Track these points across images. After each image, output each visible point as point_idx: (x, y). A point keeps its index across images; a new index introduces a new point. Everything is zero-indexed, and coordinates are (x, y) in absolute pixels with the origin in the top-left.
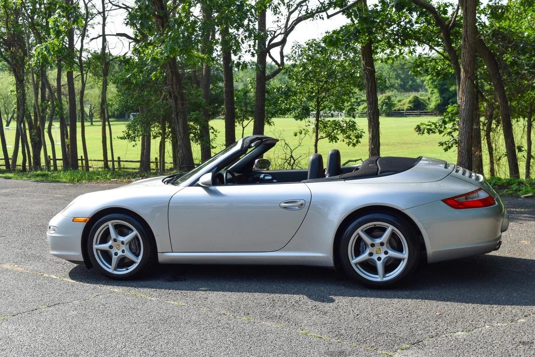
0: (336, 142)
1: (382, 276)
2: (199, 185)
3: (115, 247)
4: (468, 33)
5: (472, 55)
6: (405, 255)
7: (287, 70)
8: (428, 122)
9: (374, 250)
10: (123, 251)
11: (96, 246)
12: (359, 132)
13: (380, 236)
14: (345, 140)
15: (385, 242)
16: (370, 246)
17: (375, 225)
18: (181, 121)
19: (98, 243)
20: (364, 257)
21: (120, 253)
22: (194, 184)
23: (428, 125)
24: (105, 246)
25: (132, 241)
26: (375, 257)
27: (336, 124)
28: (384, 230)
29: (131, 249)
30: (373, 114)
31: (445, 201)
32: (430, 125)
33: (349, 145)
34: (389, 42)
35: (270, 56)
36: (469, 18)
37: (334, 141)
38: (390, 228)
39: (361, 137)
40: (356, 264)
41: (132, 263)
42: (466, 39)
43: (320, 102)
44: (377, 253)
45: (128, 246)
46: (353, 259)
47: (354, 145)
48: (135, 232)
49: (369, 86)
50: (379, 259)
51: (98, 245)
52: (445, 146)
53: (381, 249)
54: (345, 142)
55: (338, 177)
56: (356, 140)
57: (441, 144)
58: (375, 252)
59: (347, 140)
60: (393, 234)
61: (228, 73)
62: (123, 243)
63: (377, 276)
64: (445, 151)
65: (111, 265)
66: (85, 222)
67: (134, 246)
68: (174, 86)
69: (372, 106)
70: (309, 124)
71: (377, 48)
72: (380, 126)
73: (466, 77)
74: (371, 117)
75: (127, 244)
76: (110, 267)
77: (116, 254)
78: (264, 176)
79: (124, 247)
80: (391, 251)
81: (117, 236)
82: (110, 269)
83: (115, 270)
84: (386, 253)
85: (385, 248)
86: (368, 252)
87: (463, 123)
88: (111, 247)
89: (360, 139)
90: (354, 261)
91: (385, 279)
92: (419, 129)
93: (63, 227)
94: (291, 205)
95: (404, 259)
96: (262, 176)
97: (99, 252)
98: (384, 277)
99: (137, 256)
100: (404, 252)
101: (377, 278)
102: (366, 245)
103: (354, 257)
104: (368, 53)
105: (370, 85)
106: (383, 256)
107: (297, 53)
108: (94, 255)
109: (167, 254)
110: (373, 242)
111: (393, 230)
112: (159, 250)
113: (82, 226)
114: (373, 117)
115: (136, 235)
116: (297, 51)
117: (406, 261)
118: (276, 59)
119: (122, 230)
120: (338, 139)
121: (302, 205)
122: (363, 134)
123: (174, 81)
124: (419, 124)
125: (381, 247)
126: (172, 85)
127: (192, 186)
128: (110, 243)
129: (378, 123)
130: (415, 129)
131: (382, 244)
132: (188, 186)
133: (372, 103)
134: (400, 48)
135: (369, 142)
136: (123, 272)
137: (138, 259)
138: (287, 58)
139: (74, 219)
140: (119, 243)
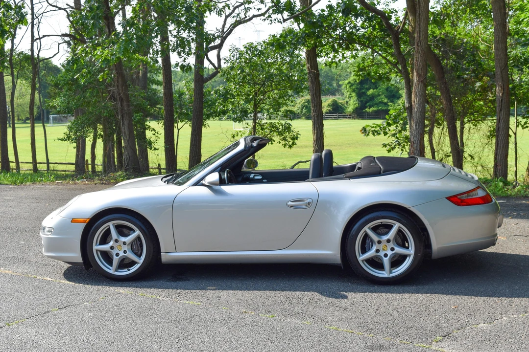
0: (272, 144)
1: (389, 272)
3: (116, 248)
4: (421, 38)
5: (424, 60)
6: (411, 251)
7: (225, 73)
8: (373, 124)
9: (381, 247)
10: (125, 252)
11: (96, 247)
12: (295, 134)
13: (387, 233)
14: (281, 142)
15: (392, 239)
16: (377, 243)
17: (381, 223)
18: (126, 123)
19: (98, 243)
20: (370, 254)
21: (122, 254)
23: (373, 127)
24: (105, 247)
25: (134, 241)
26: (382, 254)
27: (273, 126)
28: (390, 227)
29: (132, 249)
30: (317, 116)
31: (449, 198)
32: (375, 127)
33: (285, 147)
34: (333, 47)
35: (208, 59)
36: (422, 24)
37: (270, 142)
38: (397, 226)
39: (297, 138)
40: (363, 261)
41: (133, 263)
42: (419, 44)
43: (257, 104)
44: (384, 250)
45: (130, 247)
46: (360, 256)
47: (290, 147)
48: (138, 232)
49: (313, 88)
50: (386, 255)
51: (98, 246)
52: (388, 147)
53: (387, 245)
54: (281, 144)
55: (342, 176)
56: (292, 141)
57: (385, 146)
58: (382, 249)
59: (283, 142)
60: (400, 231)
61: (167, 75)
62: (124, 243)
63: (384, 272)
64: (388, 152)
65: (112, 266)
66: (85, 222)
67: (136, 247)
68: (120, 88)
69: (317, 109)
70: (247, 126)
71: (321, 52)
72: (324, 128)
73: (419, 81)
74: (316, 119)
75: (128, 245)
76: (111, 268)
77: (117, 255)
78: (254, 176)
79: (126, 248)
80: (398, 247)
81: (118, 237)
82: (111, 270)
83: (116, 271)
84: (392, 249)
85: (391, 245)
86: (374, 248)
87: (416, 125)
88: (112, 248)
89: (296, 141)
90: (361, 258)
91: (392, 275)
92: (364, 131)
93: (60, 229)
94: (298, 204)
95: (410, 255)
96: (252, 176)
97: (99, 253)
98: (391, 272)
99: (140, 256)
100: (410, 248)
101: (384, 274)
102: (372, 242)
103: (361, 254)
104: (312, 56)
105: (315, 88)
106: (390, 253)
107: (235, 56)
108: (94, 256)
109: (170, 254)
110: (380, 240)
111: (400, 227)
112: (162, 250)
113: (81, 227)
114: (318, 120)
115: (139, 235)
116: (235, 54)
117: (412, 257)
118: (213, 62)
119: (122, 231)
120: (274, 141)
121: (309, 203)
122: (299, 136)
123: (120, 82)
124: (364, 125)
125: (387, 244)
126: (118, 86)
127: (195, 186)
128: (111, 243)
129: (322, 126)
130: (361, 131)
131: (388, 241)
132: (192, 186)
133: (317, 106)
134: (343, 52)
135: (314, 143)
136: (125, 272)
137: (140, 260)
138: (225, 61)
139: (73, 221)
140: (120, 243)
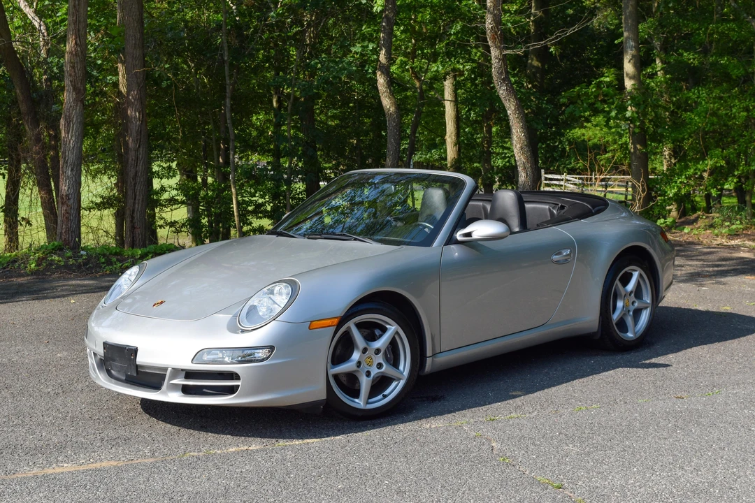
2: (457, 242)
3: (363, 363)
6: (648, 301)
10: (380, 366)
11: (332, 370)
13: (629, 283)
15: (633, 289)
17: (625, 272)
20: (618, 312)
21: (374, 371)
22: (451, 240)
24: (349, 366)
26: (626, 311)
28: (631, 276)
38: (637, 272)
40: (615, 324)
44: (627, 306)
45: (385, 356)
46: (612, 318)
48: (395, 327)
50: (629, 312)
51: (333, 367)
62: (378, 351)
63: (628, 334)
66: (333, 325)
75: (383, 352)
76: (358, 400)
77: (368, 374)
79: (379, 359)
81: (367, 344)
82: (360, 403)
83: (368, 402)
84: (633, 303)
85: (633, 298)
88: (359, 364)
94: (560, 257)
95: (646, 308)
98: (635, 333)
100: (645, 299)
101: (630, 336)
103: (613, 314)
106: (631, 308)
108: (331, 386)
110: (625, 291)
111: (640, 274)
112: (429, 353)
115: (397, 332)
117: (649, 309)
121: (570, 255)
125: (629, 298)
127: (448, 244)
128: (356, 356)
131: (631, 292)
132: (444, 245)
137: (402, 373)
139: (312, 325)
140: (370, 352)
